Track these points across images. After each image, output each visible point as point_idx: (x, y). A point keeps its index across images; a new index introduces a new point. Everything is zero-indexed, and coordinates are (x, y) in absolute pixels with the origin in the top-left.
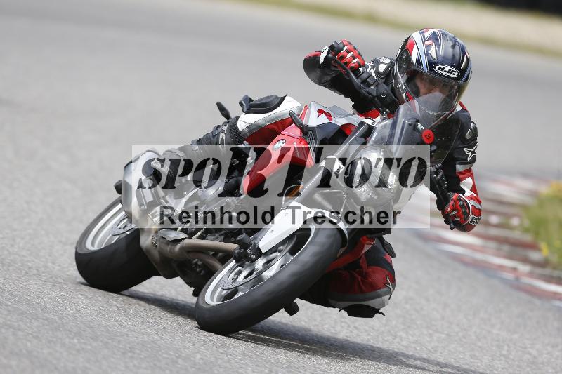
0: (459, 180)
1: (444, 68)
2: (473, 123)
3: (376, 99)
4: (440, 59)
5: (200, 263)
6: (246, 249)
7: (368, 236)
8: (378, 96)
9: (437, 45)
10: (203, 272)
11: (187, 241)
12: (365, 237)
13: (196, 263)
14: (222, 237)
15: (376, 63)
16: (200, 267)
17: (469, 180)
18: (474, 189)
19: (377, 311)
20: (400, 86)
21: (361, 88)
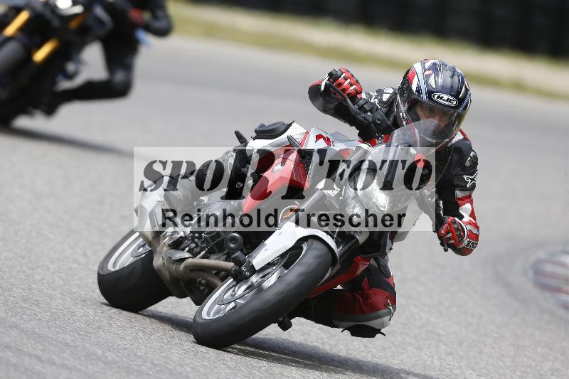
0: (458, 206)
1: (442, 97)
2: (474, 151)
3: (372, 124)
4: (439, 89)
5: (203, 282)
6: (240, 266)
7: (362, 256)
8: (374, 122)
9: (436, 76)
10: (206, 290)
11: (190, 260)
12: (359, 257)
13: (200, 282)
14: (225, 256)
15: (380, 92)
16: (203, 285)
17: (468, 206)
18: (472, 215)
19: (378, 331)
20: (401, 114)
21: (356, 114)
